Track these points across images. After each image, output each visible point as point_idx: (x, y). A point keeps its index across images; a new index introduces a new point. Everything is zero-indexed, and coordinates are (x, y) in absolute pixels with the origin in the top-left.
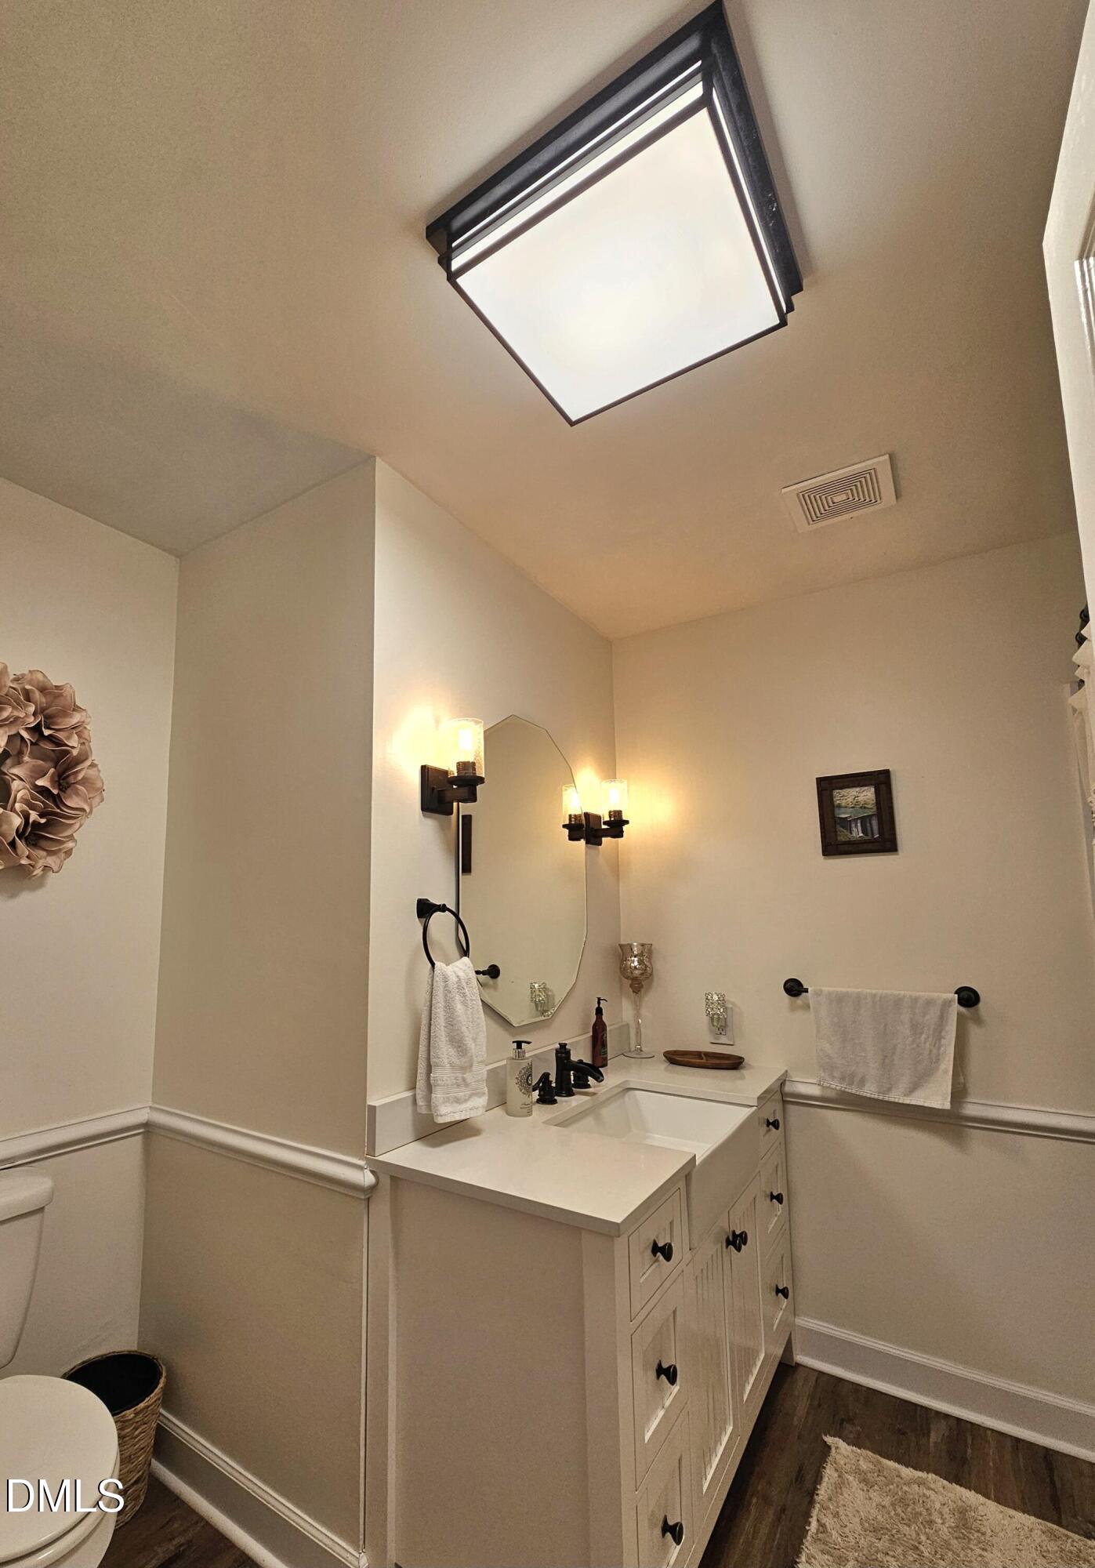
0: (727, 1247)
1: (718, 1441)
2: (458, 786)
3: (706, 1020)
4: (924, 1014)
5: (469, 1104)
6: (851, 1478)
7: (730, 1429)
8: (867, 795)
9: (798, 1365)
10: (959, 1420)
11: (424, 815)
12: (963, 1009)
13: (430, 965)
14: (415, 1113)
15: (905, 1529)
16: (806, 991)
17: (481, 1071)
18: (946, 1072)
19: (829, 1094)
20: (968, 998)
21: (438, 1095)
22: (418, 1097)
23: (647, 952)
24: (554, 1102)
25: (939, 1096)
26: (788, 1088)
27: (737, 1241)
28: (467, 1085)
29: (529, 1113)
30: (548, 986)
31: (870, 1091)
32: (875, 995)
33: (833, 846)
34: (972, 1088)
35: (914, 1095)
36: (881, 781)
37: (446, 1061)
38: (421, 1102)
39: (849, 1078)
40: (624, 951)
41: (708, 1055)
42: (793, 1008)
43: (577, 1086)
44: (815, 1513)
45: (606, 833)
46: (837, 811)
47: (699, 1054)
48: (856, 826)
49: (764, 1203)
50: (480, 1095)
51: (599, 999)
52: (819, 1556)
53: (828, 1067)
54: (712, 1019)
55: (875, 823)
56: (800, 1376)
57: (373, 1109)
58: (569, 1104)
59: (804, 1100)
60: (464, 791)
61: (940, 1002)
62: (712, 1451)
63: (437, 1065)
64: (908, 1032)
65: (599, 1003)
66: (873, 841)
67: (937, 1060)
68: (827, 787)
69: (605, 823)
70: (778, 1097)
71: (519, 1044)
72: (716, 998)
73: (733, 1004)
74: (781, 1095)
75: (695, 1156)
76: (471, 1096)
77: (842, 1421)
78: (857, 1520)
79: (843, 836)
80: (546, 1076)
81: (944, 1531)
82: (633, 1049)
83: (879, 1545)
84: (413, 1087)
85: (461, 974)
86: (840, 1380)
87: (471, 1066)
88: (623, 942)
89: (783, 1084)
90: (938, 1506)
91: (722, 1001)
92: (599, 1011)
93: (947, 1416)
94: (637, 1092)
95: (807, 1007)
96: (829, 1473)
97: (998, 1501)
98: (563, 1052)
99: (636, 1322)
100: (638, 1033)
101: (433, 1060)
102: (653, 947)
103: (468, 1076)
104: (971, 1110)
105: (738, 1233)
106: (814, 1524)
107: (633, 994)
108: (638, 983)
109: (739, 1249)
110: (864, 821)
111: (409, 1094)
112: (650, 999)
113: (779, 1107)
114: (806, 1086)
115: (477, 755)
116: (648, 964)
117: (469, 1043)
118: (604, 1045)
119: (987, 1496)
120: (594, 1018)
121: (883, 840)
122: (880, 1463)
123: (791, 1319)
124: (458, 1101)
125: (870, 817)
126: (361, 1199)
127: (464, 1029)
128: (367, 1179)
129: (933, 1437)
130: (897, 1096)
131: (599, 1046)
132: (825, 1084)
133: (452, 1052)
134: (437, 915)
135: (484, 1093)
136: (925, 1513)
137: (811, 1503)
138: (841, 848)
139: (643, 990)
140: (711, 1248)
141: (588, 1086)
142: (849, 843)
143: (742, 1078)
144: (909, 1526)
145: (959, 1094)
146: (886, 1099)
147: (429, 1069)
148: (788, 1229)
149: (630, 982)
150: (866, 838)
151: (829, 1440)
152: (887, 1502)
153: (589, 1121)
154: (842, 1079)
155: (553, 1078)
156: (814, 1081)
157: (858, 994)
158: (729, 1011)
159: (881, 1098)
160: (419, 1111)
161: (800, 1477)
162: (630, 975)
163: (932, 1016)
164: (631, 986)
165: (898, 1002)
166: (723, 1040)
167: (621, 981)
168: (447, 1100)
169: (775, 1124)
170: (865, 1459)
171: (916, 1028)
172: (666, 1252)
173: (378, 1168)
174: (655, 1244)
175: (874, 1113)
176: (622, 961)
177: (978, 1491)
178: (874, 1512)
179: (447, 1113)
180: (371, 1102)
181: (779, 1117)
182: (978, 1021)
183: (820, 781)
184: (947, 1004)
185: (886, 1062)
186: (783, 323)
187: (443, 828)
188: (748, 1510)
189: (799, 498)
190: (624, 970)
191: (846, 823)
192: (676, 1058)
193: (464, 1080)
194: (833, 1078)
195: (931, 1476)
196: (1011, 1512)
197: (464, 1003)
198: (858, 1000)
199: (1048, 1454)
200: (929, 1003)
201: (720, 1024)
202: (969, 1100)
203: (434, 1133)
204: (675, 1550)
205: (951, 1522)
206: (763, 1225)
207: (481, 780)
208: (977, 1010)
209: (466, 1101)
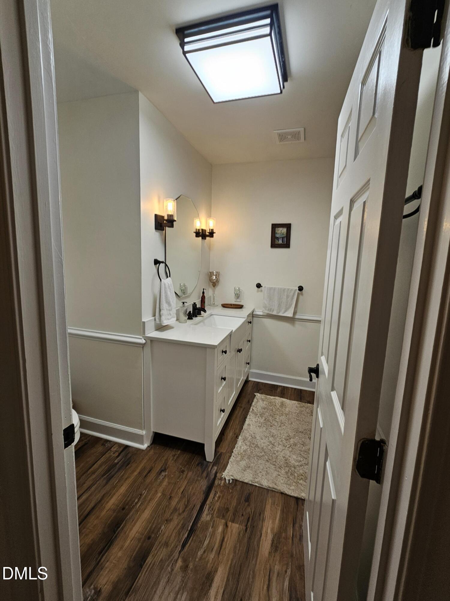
0: (237, 352)
1: (232, 395)
2: (168, 222)
3: (234, 295)
4: (290, 293)
5: (171, 320)
6: (260, 400)
7: (234, 393)
8: (284, 230)
9: (250, 381)
10: (284, 387)
11: (156, 231)
12: (299, 292)
13: (160, 280)
14: (155, 323)
15: (270, 407)
16: (262, 287)
17: (174, 311)
18: (293, 307)
19: (265, 314)
20: (301, 289)
21: (163, 318)
22: (156, 319)
23: (218, 274)
24: (192, 319)
25: (290, 314)
26: (254, 313)
27: (240, 351)
28: (170, 315)
29: (186, 322)
30: (186, 285)
31: (275, 313)
32: (279, 288)
33: (274, 245)
34: (298, 312)
35: (285, 313)
36: (288, 226)
37: (165, 308)
38: (157, 320)
39: (270, 310)
40: (211, 274)
41: (234, 305)
42: (258, 291)
43: (198, 314)
44: (251, 408)
45: (208, 236)
46: (276, 234)
47: (231, 305)
48: (280, 240)
49: (246, 342)
50: (174, 317)
51: (204, 289)
52: (252, 415)
53: (265, 307)
54: (236, 295)
55: (285, 239)
56: (250, 383)
57: (144, 323)
58: (196, 319)
59: (258, 316)
60: (170, 224)
61: (294, 290)
62: (231, 397)
63: (162, 309)
64: (286, 298)
65: (203, 290)
66: (284, 245)
67: (291, 305)
68: (274, 227)
69: (208, 232)
70: (252, 315)
71: (183, 303)
72: (237, 288)
73: (242, 290)
74: (253, 315)
75: (232, 330)
76: (172, 318)
77: (259, 390)
78: (260, 407)
79: (277, 242)
80: (190, 312)
81: (278, 407)
82: (212, 303)
83: (265, 411)
84: (154, 315)
85: (169, 283)
86: (259, 382)
87: (172, 309)
88: (210, 271)
89: (253, 312)
90: (277, 402)
91: (239, 289)
92: (203, 293)
93: (281, 386)
94: (214, 316)
95: (262, 291)
96: (255, 400)
97: (290, 400)
98: (194, 305)
99: (218, 367)
100: (214, 299)
101: (161, 308)
102: (220, 273)
103: (171, 312)
104: (297, 317)
105: (240, 349)
106: (251, 409)
107: (213, 287)
108: (215, 284)
109: (240, 352)
110: (283, 238)
111: (153, 318)
112: (218, 288)
113: (251, 318)
114: (259, 312)
115: (174, 212)
116: (218, 278)
117: (171, 303)
118: (204, 302)
119: (288, 399)
120: (202, 295)
121: (287, 245)
122: (266, 396)
123: (249, 370)
124: (168, 319)
125: (284, 237)
126: (141, 347)
127: (170, 299)
128: (144, 341)
129: (278, 390)
130: (281, 314)
131: (203, 303)
132: (264, 312)
133: (167, 306)
134: (161, 264)
135: (175, 317)
136: (275, 404)
137: (251, 406)
138: (276, 246)
139: (216, 286)
140: (233, 353)
141: (201, 314)
142: (278, 244)
143: (243, 311)
144: (271, 407)
145: (295, 313)
146: (278, 315)
147: (160, 310)
148: (251, 349)
149: (212, 284)
150: (283, 243)
151: (256, 394)
152: (267, 403)
153: (202, 323)
154: (268, 310)
155: (192, 312)
156: (261, 311)
157: (275, 288)
158: (241, 292)
159: (277, 314)
160: (157, 322)
161: (249, 402)
162: (212, 281)
163: (292, 294)
164: (212, 285)
165: (284, 290)
166: (238, 300)
167: (209, 283)
168: (166, 319)
169: (250, 323)
170: (263, 396)
171: (288, 297)
172: (225, 352)
173: (146, 338)
174: (223, 351)
175: (274, 318)
176: (210, 277)
177: (286, 398)
178: (264, 405)
179: (165, 323)
180: (143, 320)
181: (251, 321)
182: (302, 294)
183: (273, 225)
184: (296, 290)
185: (279, 306)
186: (281, 92)
187: (161, 235)
188: (237, 410)
189: (278, 134)
190: (211, 280)
191: (278, 238)
192: (225, 306)
193: (170, 313)
194: (266, 310)
195: (277, 397)
196: (292, 401)
197: (170, 291)
198: (275, 289)
199: (301, 390)
200: (292, 290)
201: (238, 296)
202: (297, 314)
203: (161, 328)
204: (223, 414)
205: (280, 405)
206: (246, 347)
207: (175, 221)
208: (302, 292)
209: (170, 319)
